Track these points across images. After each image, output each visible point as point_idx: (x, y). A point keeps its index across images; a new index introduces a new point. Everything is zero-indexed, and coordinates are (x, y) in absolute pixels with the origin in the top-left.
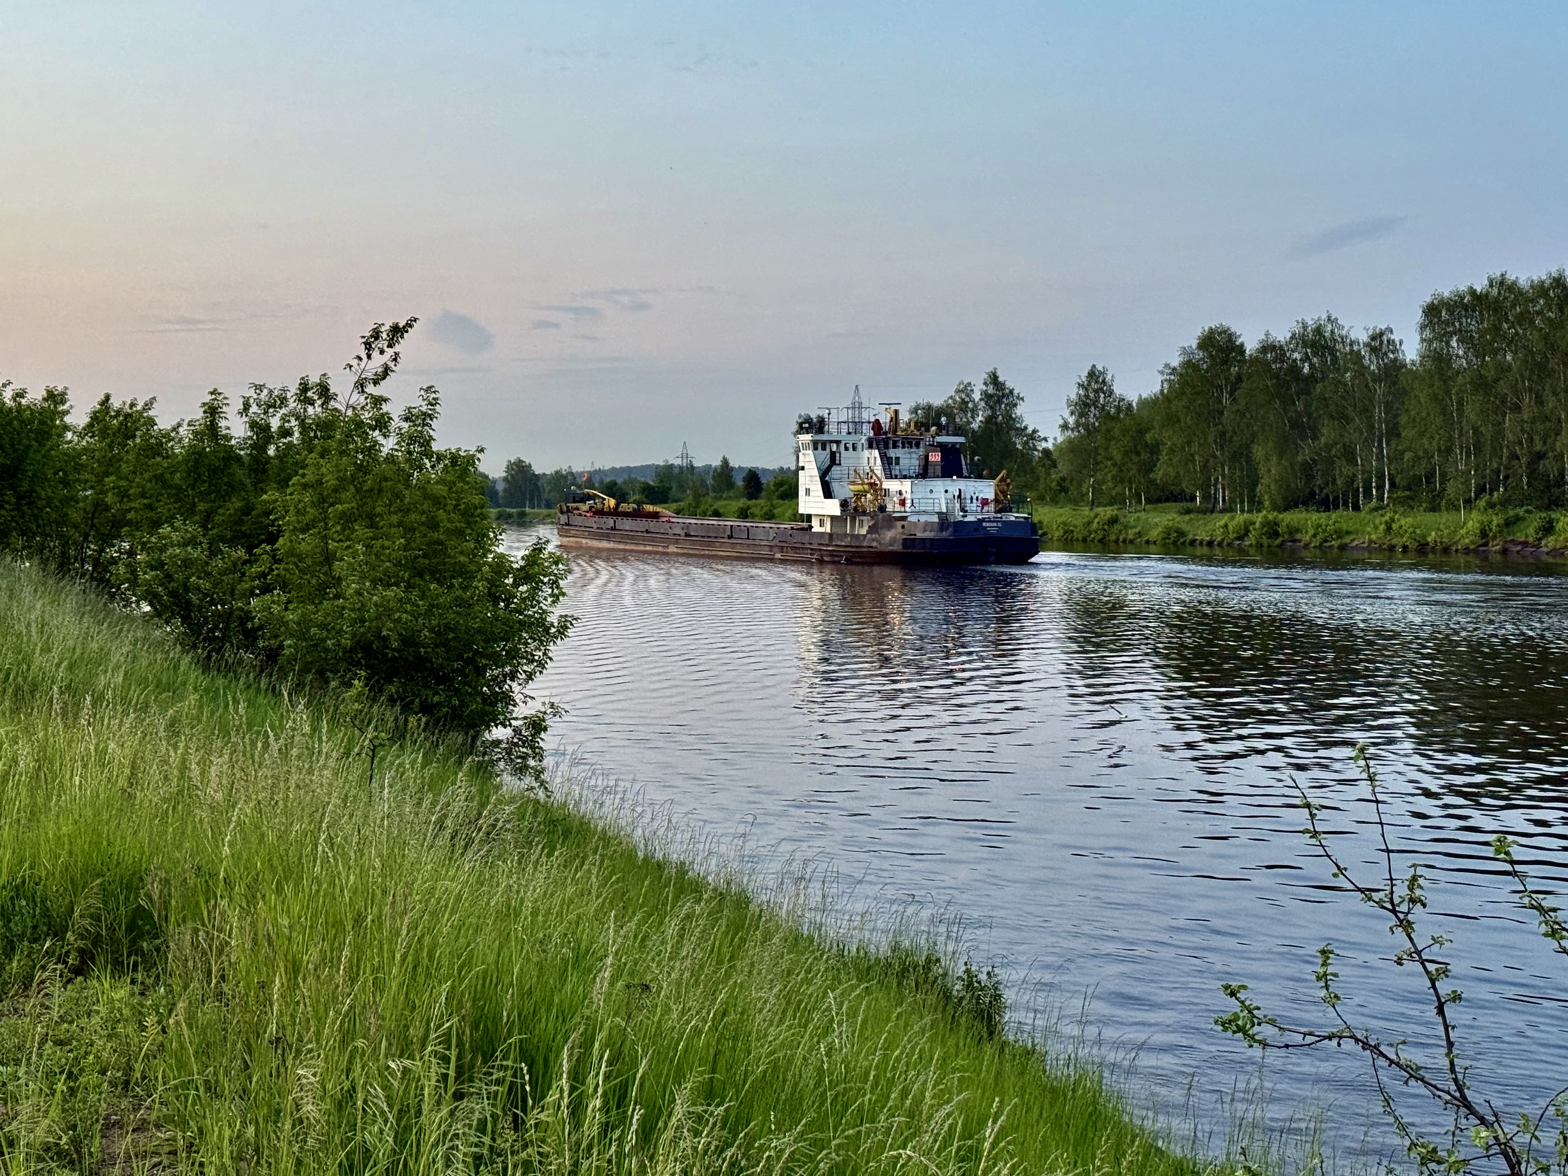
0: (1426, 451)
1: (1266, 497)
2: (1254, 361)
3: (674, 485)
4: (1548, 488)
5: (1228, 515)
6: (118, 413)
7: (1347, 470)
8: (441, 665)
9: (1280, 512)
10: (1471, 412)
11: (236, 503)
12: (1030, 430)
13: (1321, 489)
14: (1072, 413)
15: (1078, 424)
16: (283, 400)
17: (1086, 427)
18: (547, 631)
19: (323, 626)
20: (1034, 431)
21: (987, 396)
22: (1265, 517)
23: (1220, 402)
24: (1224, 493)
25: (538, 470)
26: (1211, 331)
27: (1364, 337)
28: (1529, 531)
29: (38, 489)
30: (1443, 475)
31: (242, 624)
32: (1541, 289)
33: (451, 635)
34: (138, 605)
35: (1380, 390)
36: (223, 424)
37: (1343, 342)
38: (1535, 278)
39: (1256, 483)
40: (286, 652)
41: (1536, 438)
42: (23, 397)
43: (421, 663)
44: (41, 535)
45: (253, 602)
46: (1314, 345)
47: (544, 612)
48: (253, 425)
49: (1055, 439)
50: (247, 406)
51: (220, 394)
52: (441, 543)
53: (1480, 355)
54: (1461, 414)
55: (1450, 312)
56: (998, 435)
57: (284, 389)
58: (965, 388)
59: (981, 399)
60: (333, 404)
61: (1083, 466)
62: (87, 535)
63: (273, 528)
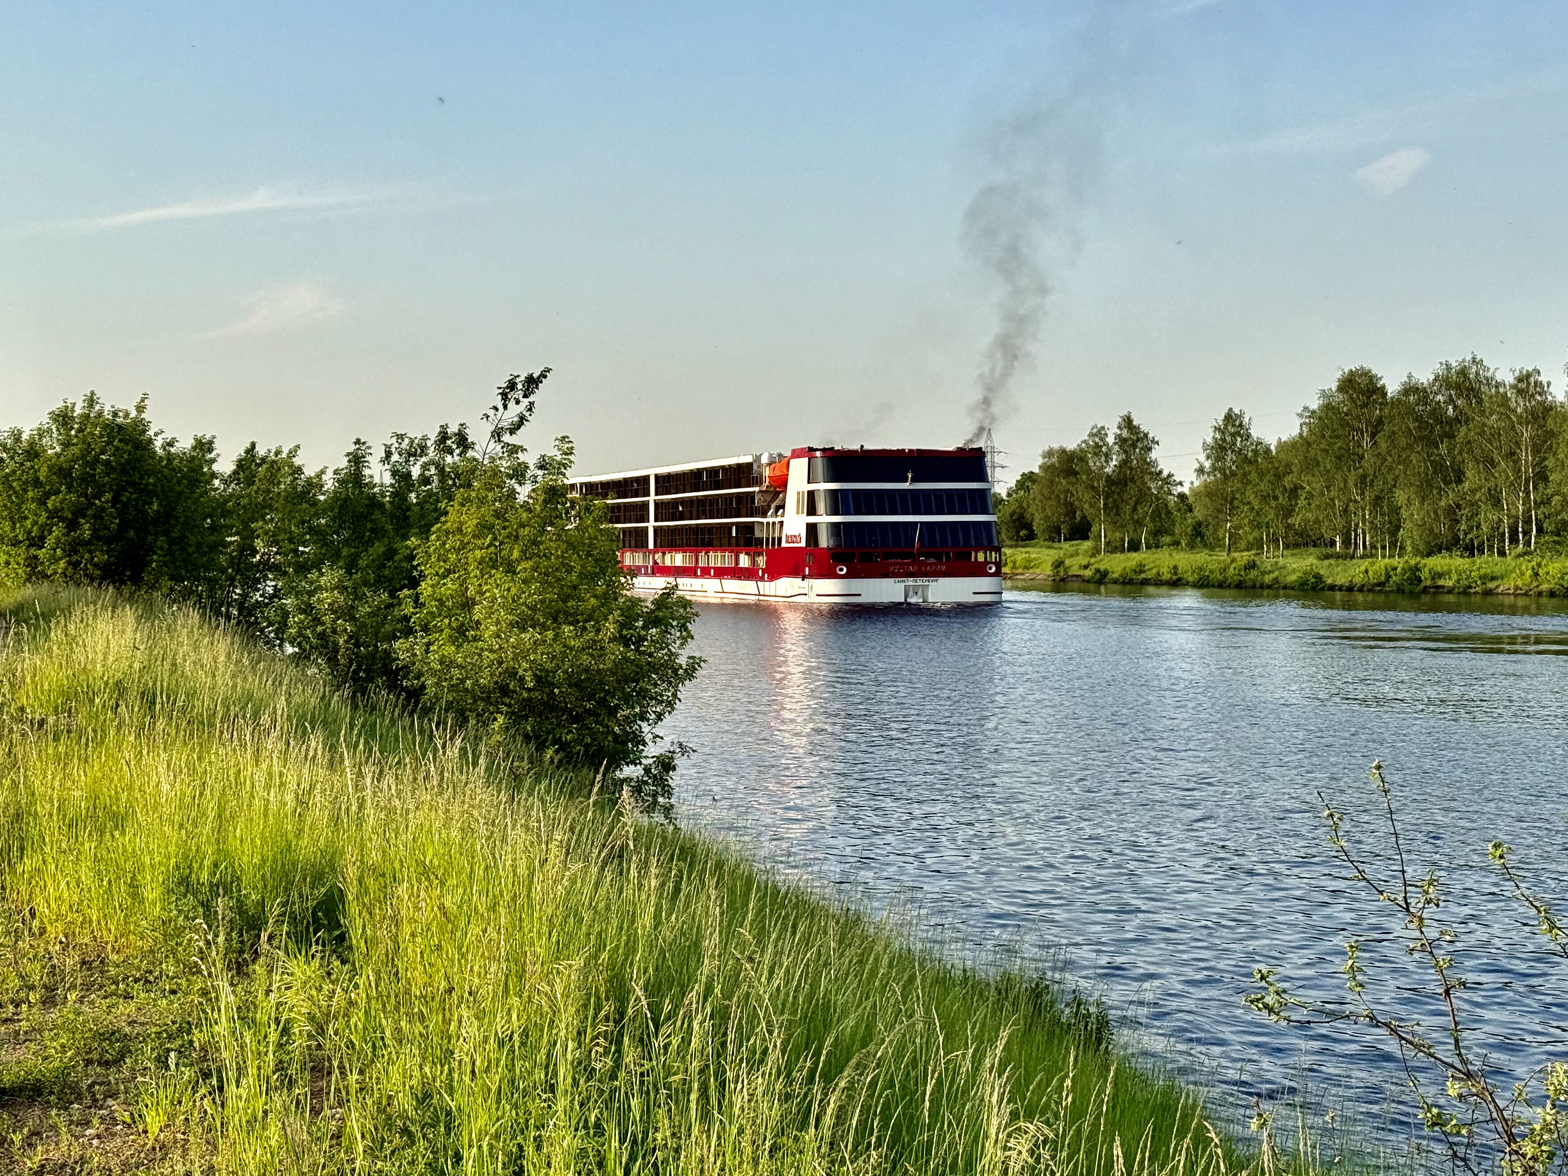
1: (1409, 543)
2: (1396, 403)
5: (1370, 560)
6: (264, 460)
7: (1493, 517)
8: (576, 706)
9: (1422, 557)
12: (1165, 474)
13: (1466, 534)
14: (1208, 457)
15: (1214, 468)
16: (423, 449)
17: (1222, 471)
18: (675, 672)
19: (463, 667)
20: (1170, 475)
21: (1121, 441)
22: (1407, 562)
23: (1360, 446)
24: (1364, 538)
26: (1352, 374)
27: (1509, 379)
29: (189, 535)
31: (386, 665)
33: (584, 676)
34: (282, 649)
35: (1527, 433)
36: (366, 472)
37: (1488, 384)
39: (1398, 528)
40: (428, 691)
42: (172, 446)
43: (555, 702)
44: (188, 579)
45: (397, 645)
46: (1458, 387)
47: (673, 654)
48: (394, 473)
49: (1192, 483)
50: (389, 454)
51: (364, 443)
56: (1132, 480)
57: (425, 438)
58: (1099, 431)
59: (1115, 444)
60: (470, 454)
61: (1220, 511)
62: (232, 579)
63: (415, 573)
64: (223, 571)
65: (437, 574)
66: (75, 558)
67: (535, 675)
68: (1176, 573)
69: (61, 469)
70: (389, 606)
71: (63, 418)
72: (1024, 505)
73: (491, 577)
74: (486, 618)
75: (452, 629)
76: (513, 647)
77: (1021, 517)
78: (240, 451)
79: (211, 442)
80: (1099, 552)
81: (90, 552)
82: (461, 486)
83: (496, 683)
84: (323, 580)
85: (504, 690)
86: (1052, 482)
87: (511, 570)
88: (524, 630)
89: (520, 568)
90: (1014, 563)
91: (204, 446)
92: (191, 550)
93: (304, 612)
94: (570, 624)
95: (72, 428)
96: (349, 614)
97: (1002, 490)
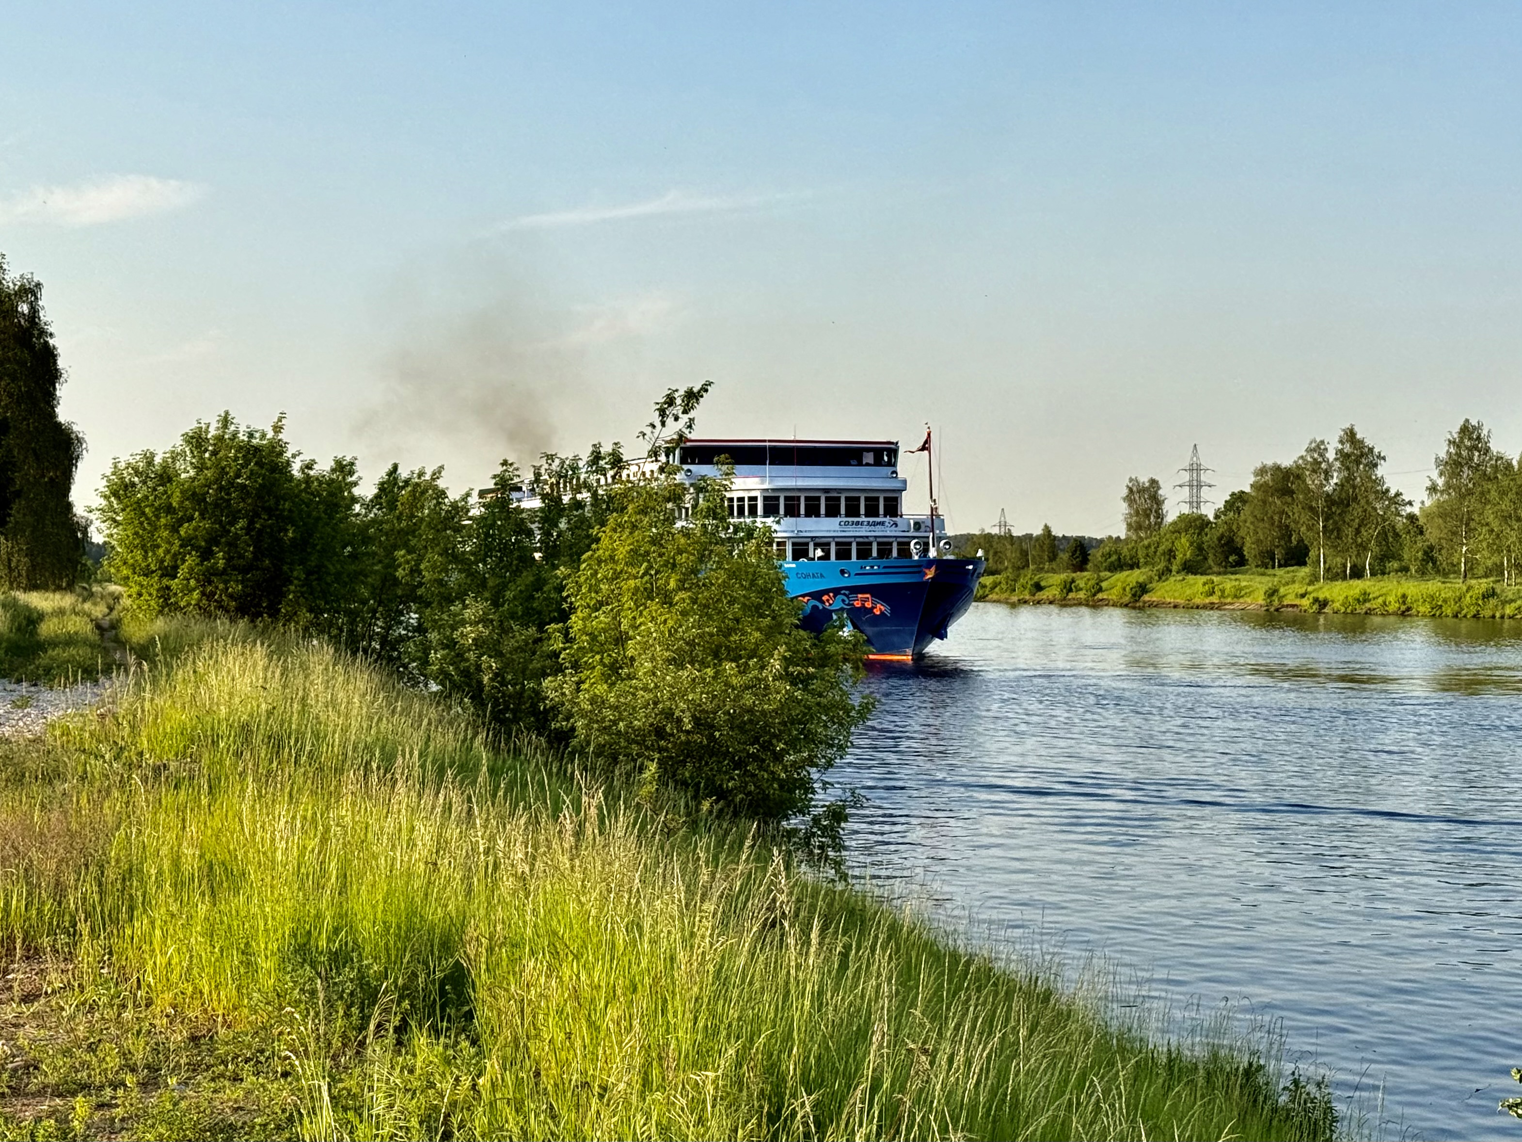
3: (991, 556)
6: (407, 483)
8: (738, 750)
12: (1392, 492)
14: (1441, 474)
15: (1448, 486)
17: (1457, 489)
18: (847, 713)
19: (616, 708)
20: (1398, 494)
21: (1343, 456)
29: (326, 563)
31: (535, 705)
33: (747, 718)
34: (426, 686)
36: (514, 496)
42: (311, 469)
43: (716, 746)
44: (329, 612)
45: (546, 683)
47: (845, 693)
48: (545, 496)
49: (1423, 503)
50: (538, 476)
51: (511, 464)
56: (1355, 499)
57: (576, 459)
58: (1318, 446)
59: (1336, 459)
60: (625, 475)
61: (1454, 533)
62: (374, 612)
63: (565, 606)
64: (364, 602)
65: (589, 606)
66: (209, 589)
67: (693, 716)
68: (1404, 603)
69: (194, 494)
70: (537, 641)
71: (196, 440)
72: (1234, 527)
73: (646, 608)
74: (640, 654)
75: (604, 665)
76: (670, 686)
77: (1231, 541)
78: (381, 473)
79: (352, 464)
80: (1317, 579)
81: (226, 582)
82: (615, 510)
83: (652, 725)
84: (468, 613)
85: (660, 733)
86: (1264, 502)
87: (667, 601)
88: (681, 666)
89: (677, 598)
90: (1223, 591)
91: (344, 468)
92: (329, 579)
93: (445, 647)
94: (732, 661)
95: (206, 450)
96: (494, 649)
97: (1209, 512)
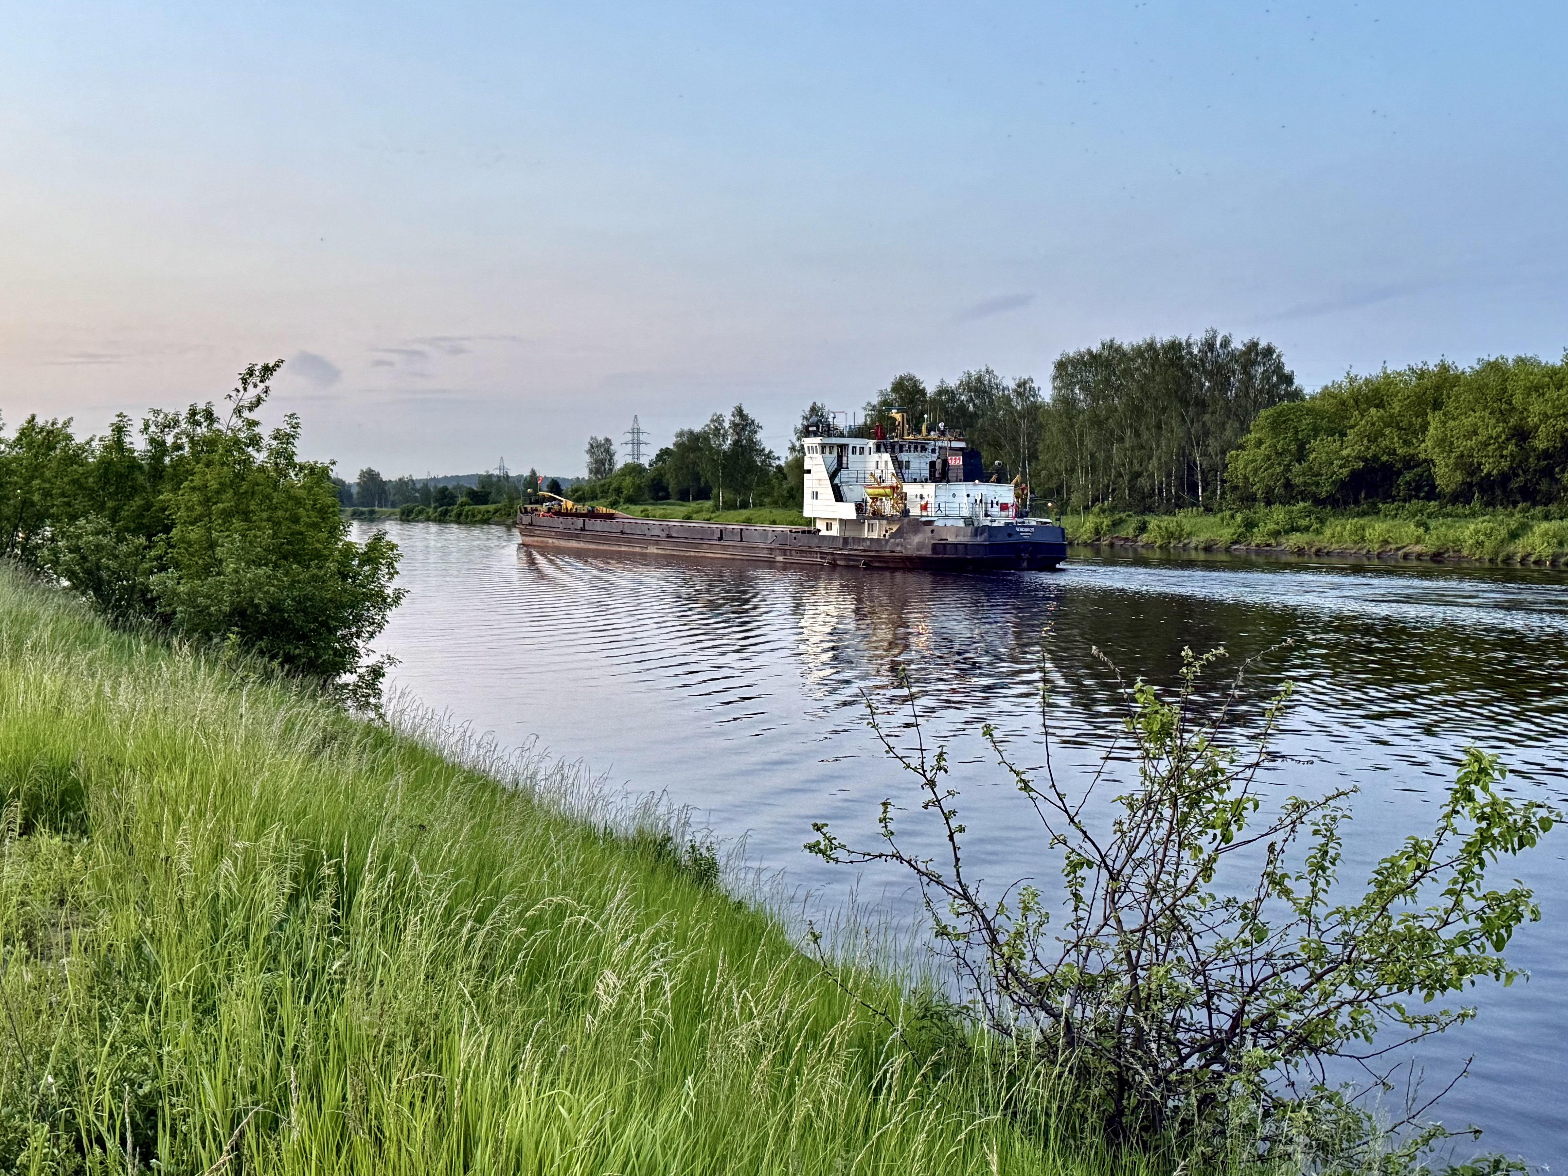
0: (1056, 470)
2: (933, 401)
3: (494, 491)
4: (1143, 498)
6: (42, 430)
8: (302, 627)
10: (1088, 441)
11: (138, 502)
12: (767, 451)
16: (176, 423)
18: (384, 600)
19: (208, 597)
20: (771, 452)
21: (734, 425)
25: (385, 477)
26: (902, 379)
27: (1012, 385)
28: (1128, 530)
30: (1069, 488)
31: (143, 595)
32: (1139, 352)
33: (309, 603)
34: (58, 582)
35: (1024, 425)
36: (127, 440)
37: (997, 388)
38: (1135, 343)
40: (179, 616)
41: (1135, 461)
43: (285, 623)
45: (152, 578)
46: (976, 390)
47: (382, 586)
48: (152, 441)
49: (786, 458)
50: (147, 427)
51: (126, 416)
52: (301, 533)
53: (1095, 399)
54: (1081, 444)
55: (1075, 367)
56: (743, 455)
57: (177, 413)
58: (718, 418)
59: (730, 427)
60: (216, 426)
62: (16, 526)
63: (167, 522)
65: (186, 522)
67: (268, 603)
70: (146, 547)
72: (662, 473)
73: (231, 524)
74: (227, 558)
75: (201, 566)
76: (250, 580)
77: (660, 482)
78: (22, 421)
80: (718, 509)
82: (208, 452)
83: (236, 609)
84: (90, 527)
85: (242, 614)
86: (683, 456)
87: (248, 520)
88: (259, 567)
93: (72, 551)
94: (298, 562)
96: (112, 553)
97: (645, 462)
